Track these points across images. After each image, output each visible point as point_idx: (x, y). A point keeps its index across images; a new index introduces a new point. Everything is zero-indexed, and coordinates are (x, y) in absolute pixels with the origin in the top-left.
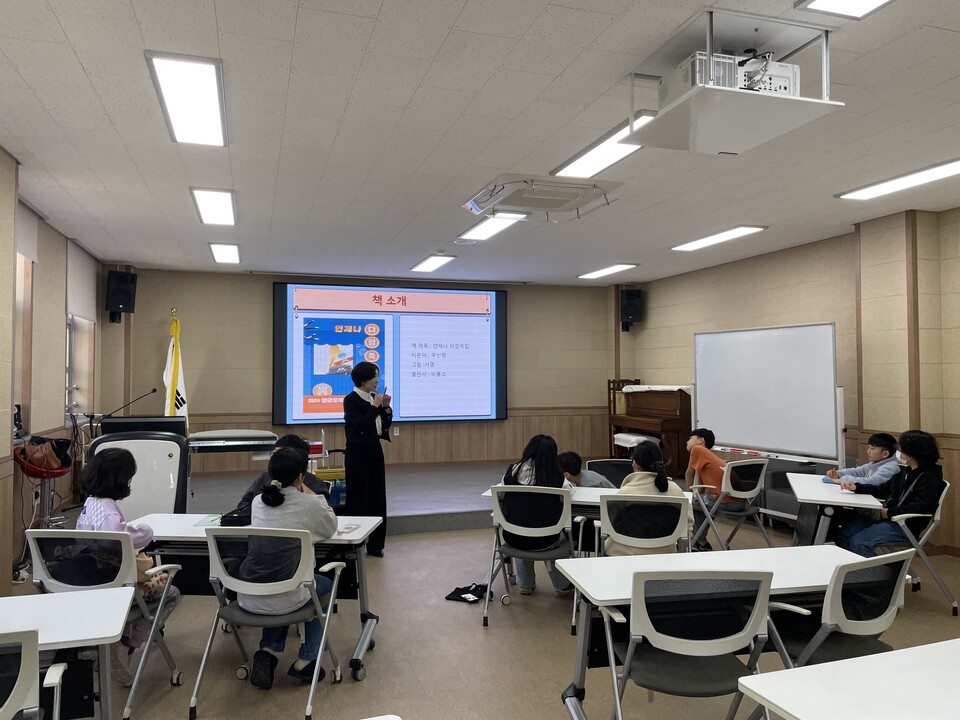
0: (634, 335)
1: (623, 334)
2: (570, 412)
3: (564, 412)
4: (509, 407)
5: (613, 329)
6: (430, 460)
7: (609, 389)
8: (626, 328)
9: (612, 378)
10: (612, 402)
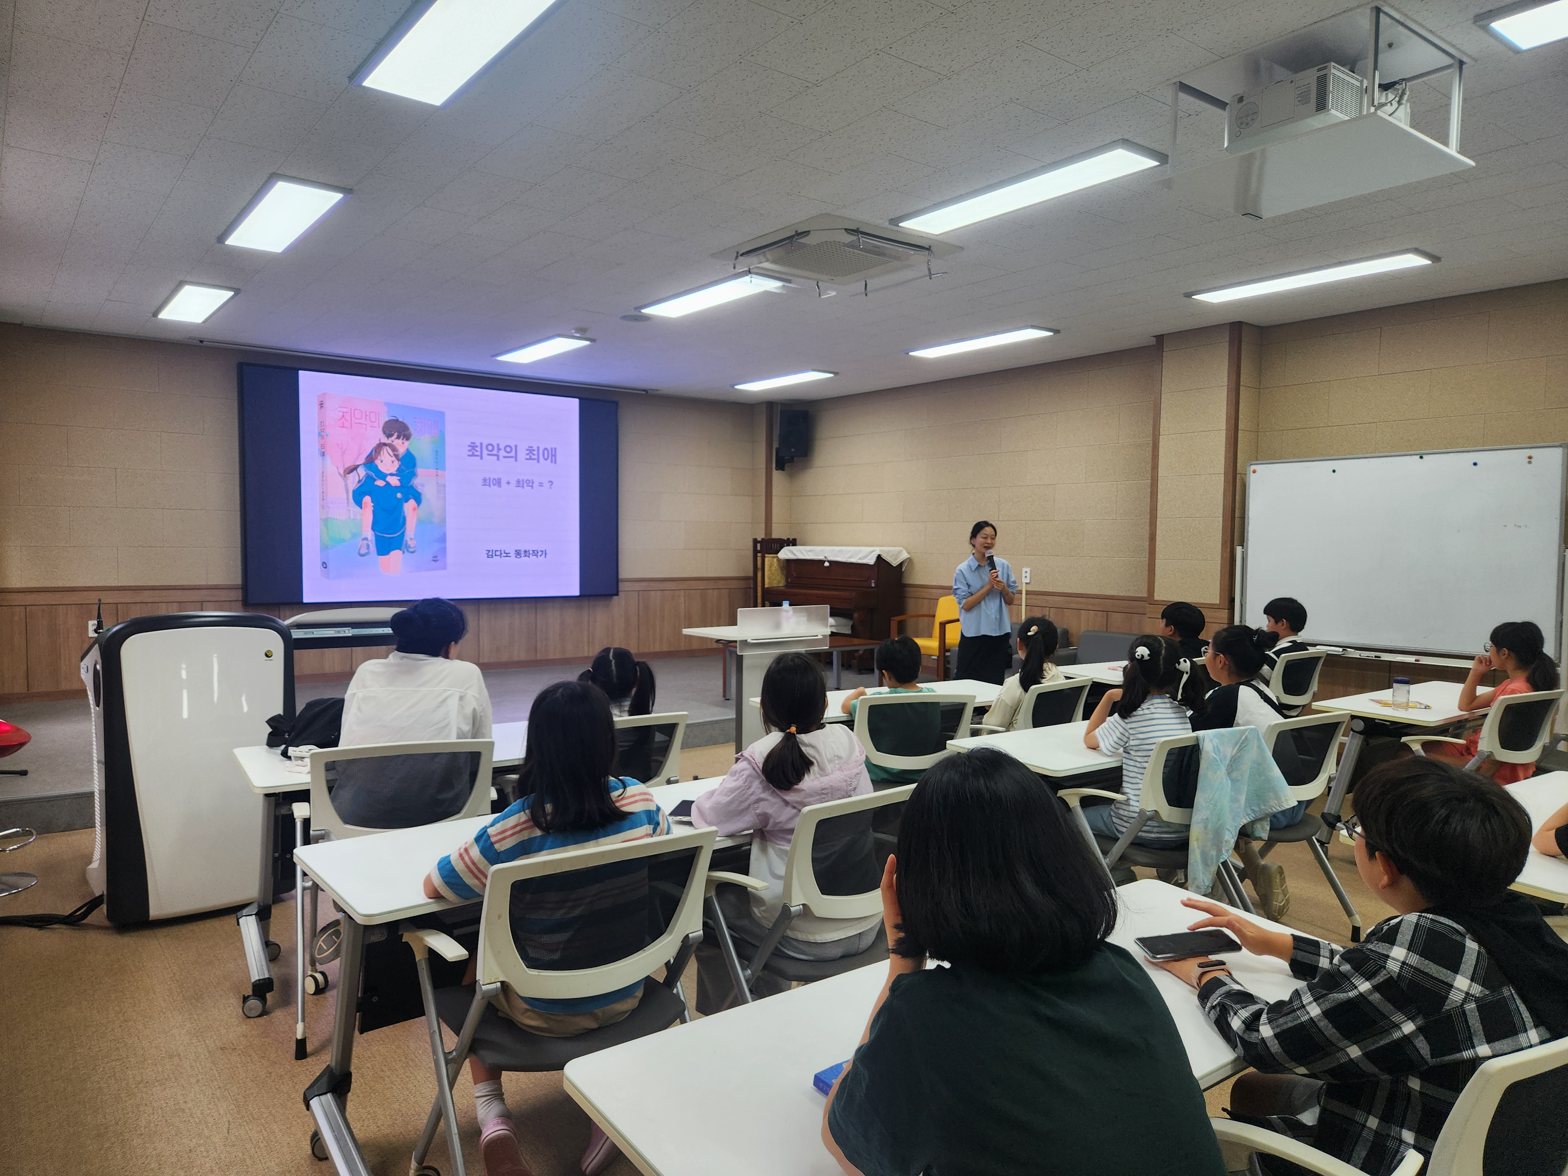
0: (792, 476)
1: (777, 475)
2: (702, 585)
3: (694, 584)
4: (621, 576)
5: (764, 466)
6: (505, 658)
7: (755, 552)
8: (780, 466)
9: (761, 536)
10: (758, 568)
